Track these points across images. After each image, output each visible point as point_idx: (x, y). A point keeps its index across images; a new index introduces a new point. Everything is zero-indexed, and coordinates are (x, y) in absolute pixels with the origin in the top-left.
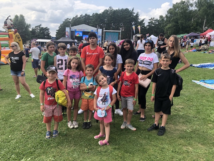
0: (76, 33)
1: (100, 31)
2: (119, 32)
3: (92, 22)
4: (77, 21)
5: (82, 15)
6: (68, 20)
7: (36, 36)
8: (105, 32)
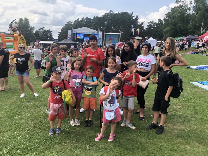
0: (77, 36)
1: (101, 33)
2: (119, 35)
3: (93, 25)
4: (79, 24)
5: (83, 18)
6: (70, 22)
7: (40, 38)
8: (105, 34)
